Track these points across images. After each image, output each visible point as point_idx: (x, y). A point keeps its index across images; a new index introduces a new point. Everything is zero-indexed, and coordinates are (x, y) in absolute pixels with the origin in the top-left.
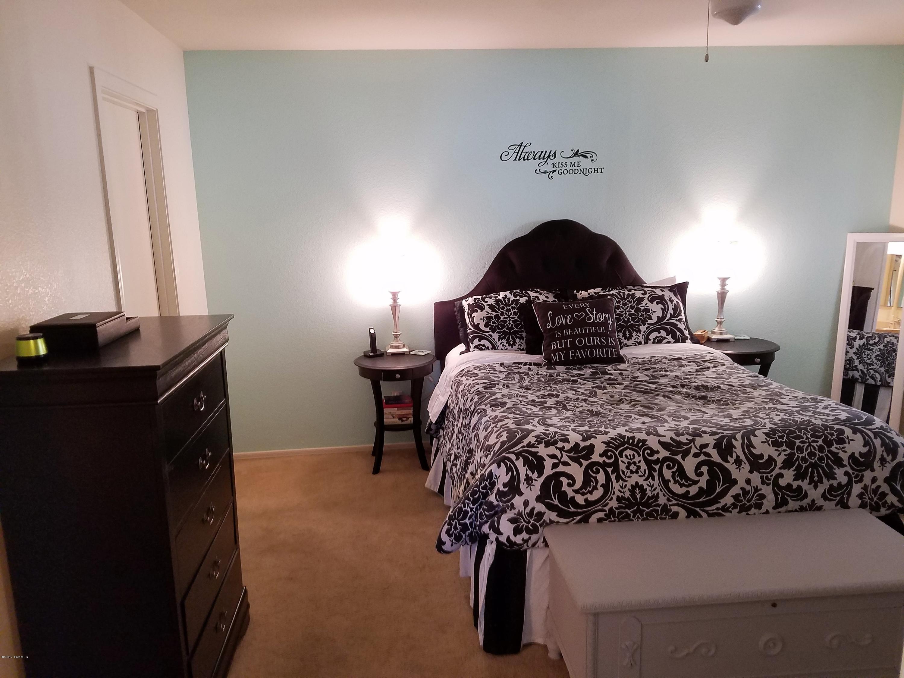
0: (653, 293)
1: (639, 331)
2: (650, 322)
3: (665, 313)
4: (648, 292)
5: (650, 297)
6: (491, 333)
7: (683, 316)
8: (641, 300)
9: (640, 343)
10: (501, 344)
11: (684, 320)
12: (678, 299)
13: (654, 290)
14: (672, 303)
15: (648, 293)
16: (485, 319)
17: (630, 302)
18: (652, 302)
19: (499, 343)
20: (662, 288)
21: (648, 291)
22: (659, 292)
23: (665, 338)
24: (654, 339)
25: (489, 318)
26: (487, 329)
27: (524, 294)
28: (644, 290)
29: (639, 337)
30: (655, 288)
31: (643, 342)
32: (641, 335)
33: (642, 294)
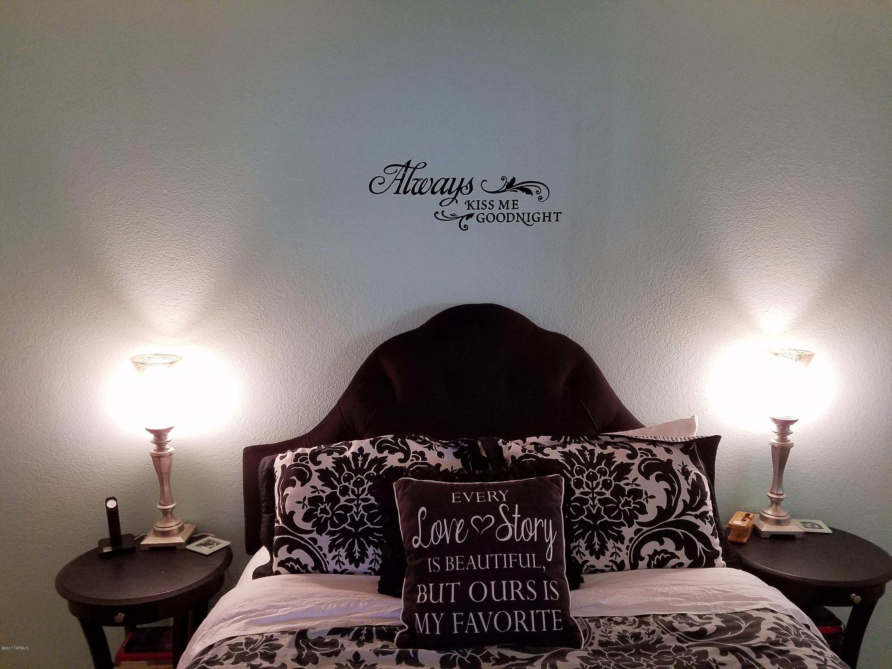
0: (650, 457)
1: (620, 538)
2: (642, 518)
3: (674, 500)
4: (639, 452)
5: (643, 465)
6: (314, 535)
7: (709, 507)
8: (624, 469)
9: (621, 567)
10: (333, 558)
11: (711, 514)
12: (699, 469)
13: (651, 447)
14: (687, 479)
15: (639, 455)
16: (306, 502)
17: (603, 473)
18: (646, 475)
19: (330, 556)
20: (668, 446)
21: (640, 449)
22: (661, 454)
23: (674, 556)
24: (651, 557)
25: (314, 501)
26: (308, 526)
27: (399, 446)
28: (632, 449)
29: (621, 550)
30: (654, 443)
31: (627, 565)
32: (623, 547)
33: (628, 456)
